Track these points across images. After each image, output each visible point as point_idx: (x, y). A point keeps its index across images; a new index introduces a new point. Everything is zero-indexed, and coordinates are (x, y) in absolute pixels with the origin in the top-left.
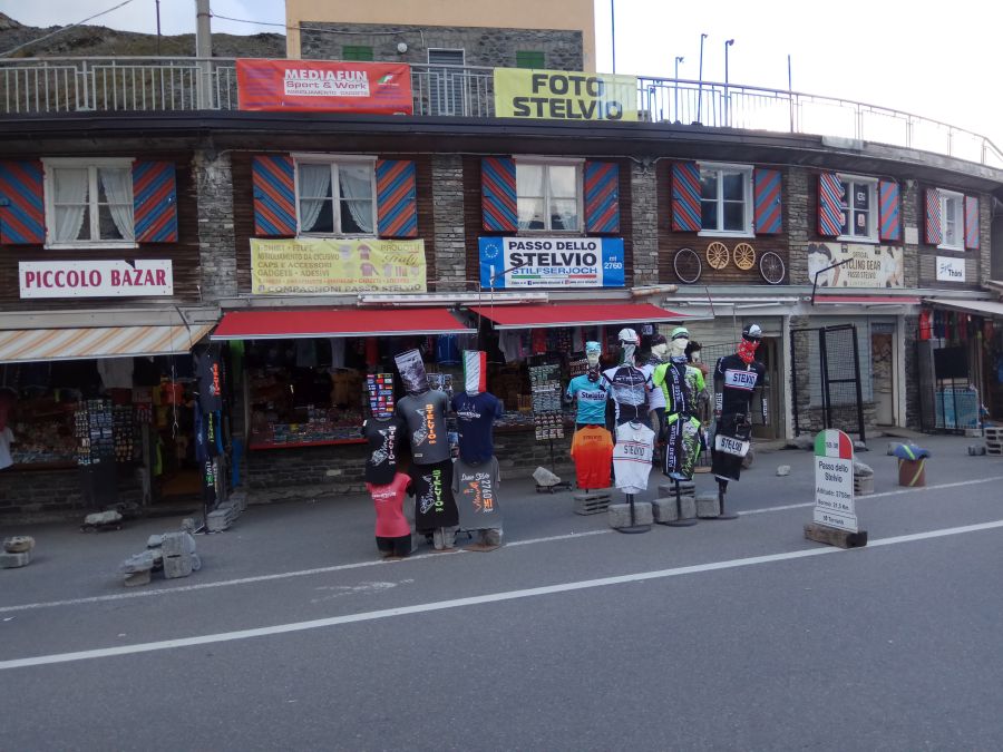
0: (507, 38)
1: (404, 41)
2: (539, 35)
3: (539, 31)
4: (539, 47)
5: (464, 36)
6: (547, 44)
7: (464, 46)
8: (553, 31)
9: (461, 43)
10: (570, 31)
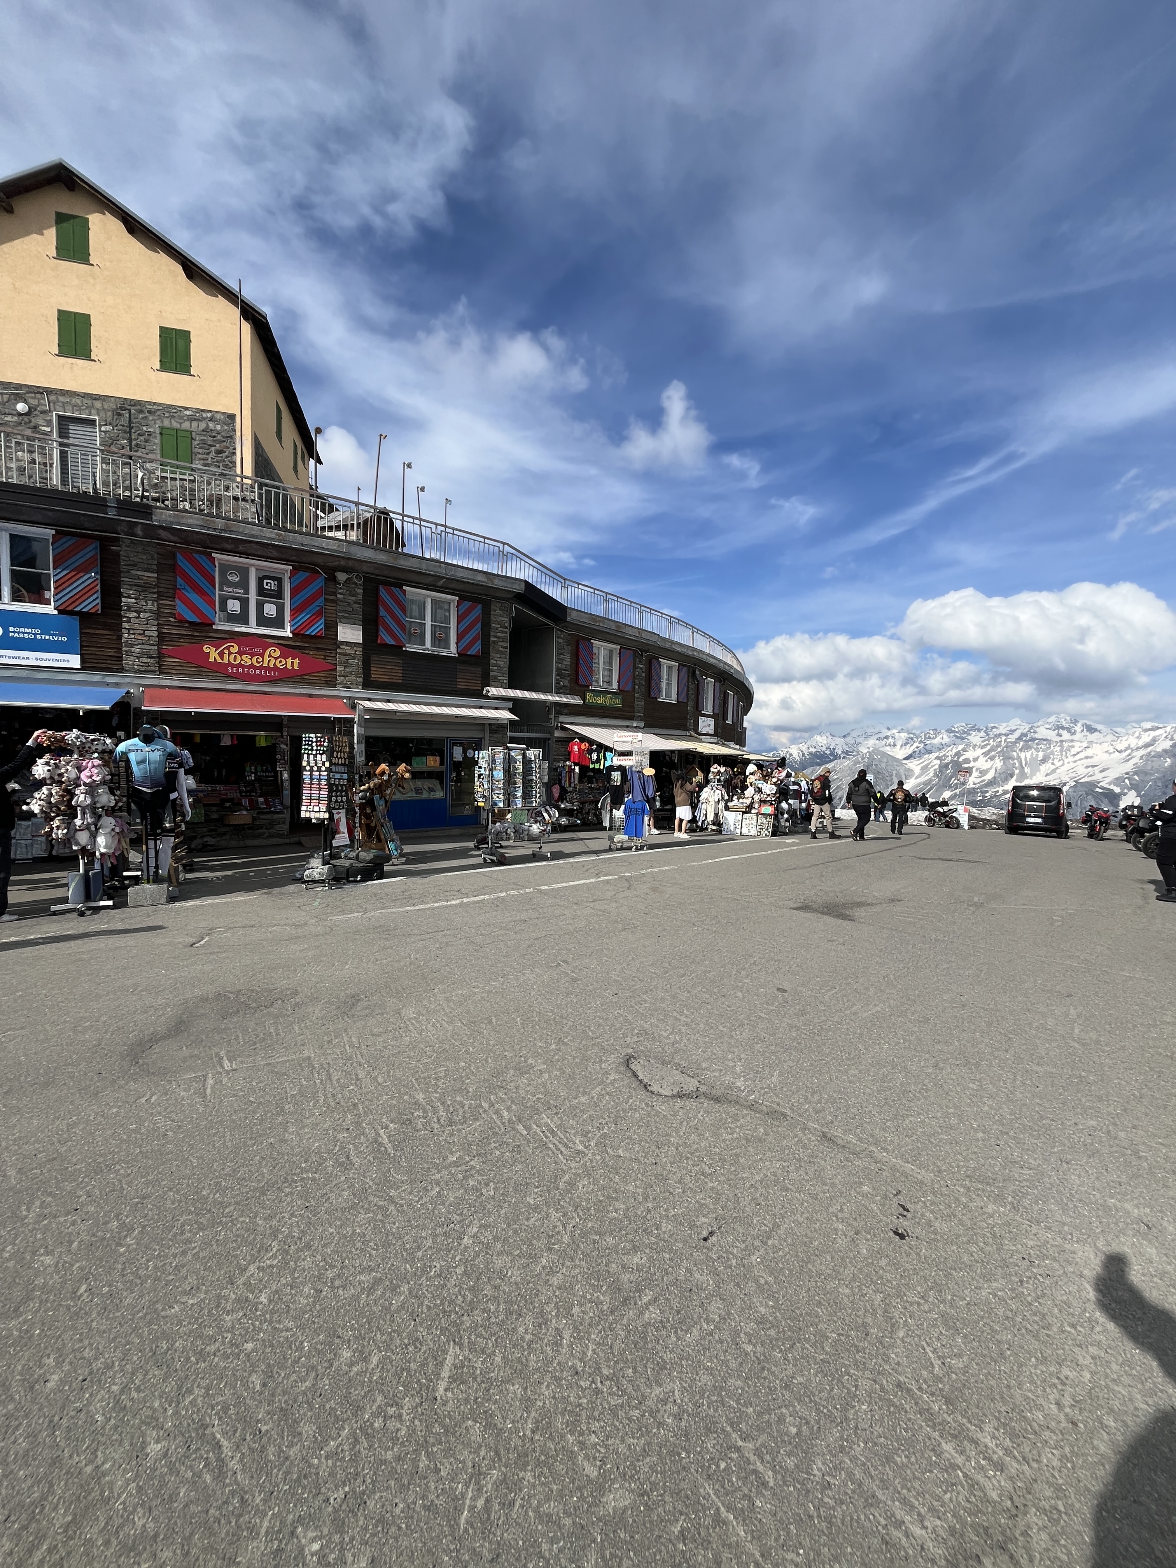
0: (149, 412)
1: (25, 402)
2: (188, 413)
3: (186, 409)
4: (186, 425)
5: (98, 404)
6: (195, 424)
7: (98, 414)
8: (203, 411)
9: (93, 411)
10: (223, 413)
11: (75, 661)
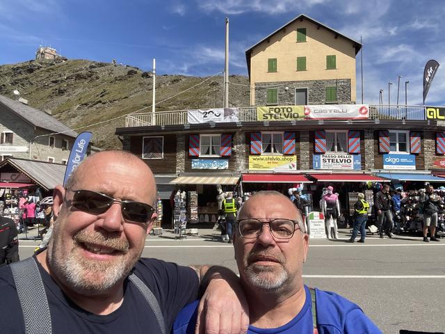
0: (323, 83)
1: (288, 86)
3: (334, 80)
4: (334, 85)
5: (308, 83)
6: (337, 84)
8: (340, 79)
9: (307, 86)
10: (347, 79)
11: (414, 167)
